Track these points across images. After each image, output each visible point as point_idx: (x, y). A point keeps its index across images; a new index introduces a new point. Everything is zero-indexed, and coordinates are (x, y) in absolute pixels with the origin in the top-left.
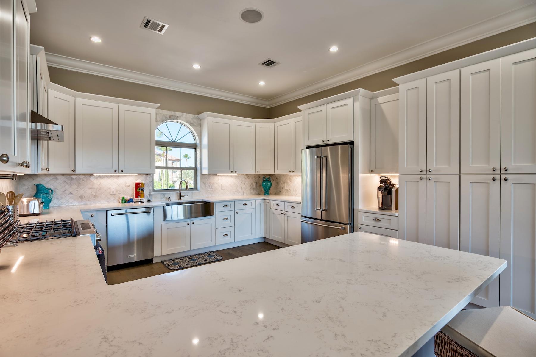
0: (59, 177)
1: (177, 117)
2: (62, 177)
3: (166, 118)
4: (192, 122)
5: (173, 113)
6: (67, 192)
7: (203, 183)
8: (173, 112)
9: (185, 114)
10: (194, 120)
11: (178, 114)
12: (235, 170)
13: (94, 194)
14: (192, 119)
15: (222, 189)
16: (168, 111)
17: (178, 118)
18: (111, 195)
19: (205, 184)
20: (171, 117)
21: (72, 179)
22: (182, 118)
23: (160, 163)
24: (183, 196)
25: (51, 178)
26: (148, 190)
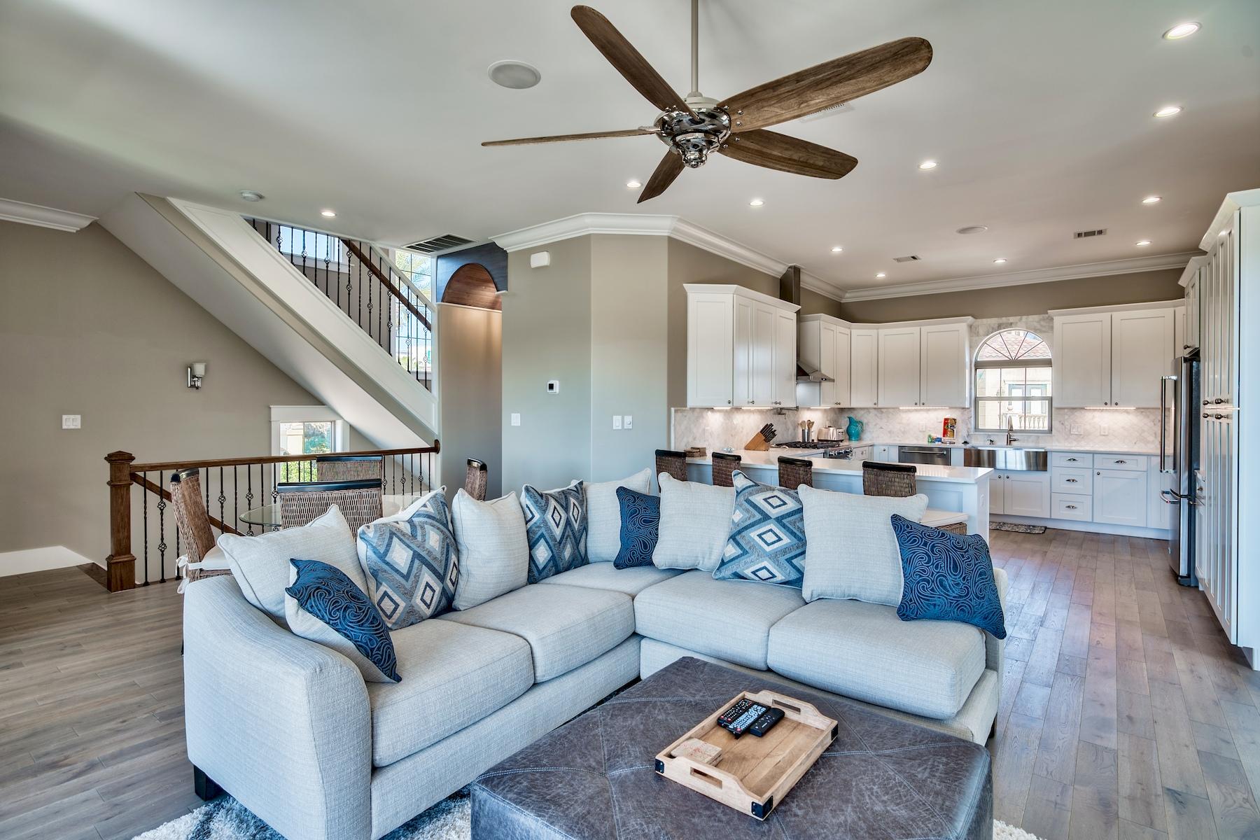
0: (871, 410)
1: (1011, 324)
2: (873, 410)
3: (993, 328)
4: (1038, 327)
5: (1004, 320)
6: (878, 426)
7: (1060, 422)
8: (1004, 318)
9: (1024, 318)
10: (1042, 323)
11: (1012, 319)
12: (1114, 401)
13: (903, 430)
14: (1039, 322)
15: (1102, 433)
16: (996, 319)
17: (1013, 325)
18: (920, 431)
19: (1062, 424)
20: (1000, 327)
21: (882, 412)
22: (1019, 323)
23: (991, 391)
24: (1015, 440)
25: (865, 411)
26: (966, 429)
